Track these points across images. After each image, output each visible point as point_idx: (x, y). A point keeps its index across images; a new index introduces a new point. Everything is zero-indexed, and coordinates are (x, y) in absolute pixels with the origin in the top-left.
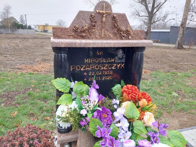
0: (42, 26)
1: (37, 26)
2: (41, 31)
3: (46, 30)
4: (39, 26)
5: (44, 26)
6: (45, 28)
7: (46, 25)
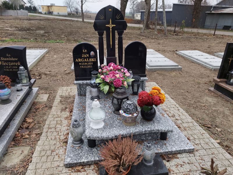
0: (47, 7)
1: (41, 7)
2: (45, 14)
3: (50, 11)
4: (43, 7)
5: (48, 6)
6: (50, 9)
7: (52, 5)
